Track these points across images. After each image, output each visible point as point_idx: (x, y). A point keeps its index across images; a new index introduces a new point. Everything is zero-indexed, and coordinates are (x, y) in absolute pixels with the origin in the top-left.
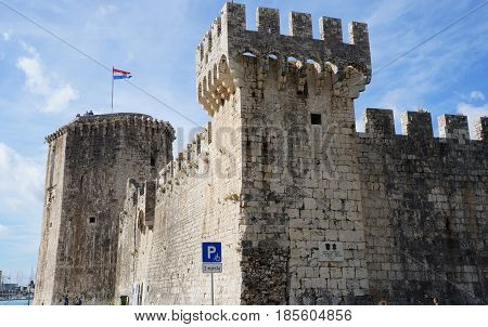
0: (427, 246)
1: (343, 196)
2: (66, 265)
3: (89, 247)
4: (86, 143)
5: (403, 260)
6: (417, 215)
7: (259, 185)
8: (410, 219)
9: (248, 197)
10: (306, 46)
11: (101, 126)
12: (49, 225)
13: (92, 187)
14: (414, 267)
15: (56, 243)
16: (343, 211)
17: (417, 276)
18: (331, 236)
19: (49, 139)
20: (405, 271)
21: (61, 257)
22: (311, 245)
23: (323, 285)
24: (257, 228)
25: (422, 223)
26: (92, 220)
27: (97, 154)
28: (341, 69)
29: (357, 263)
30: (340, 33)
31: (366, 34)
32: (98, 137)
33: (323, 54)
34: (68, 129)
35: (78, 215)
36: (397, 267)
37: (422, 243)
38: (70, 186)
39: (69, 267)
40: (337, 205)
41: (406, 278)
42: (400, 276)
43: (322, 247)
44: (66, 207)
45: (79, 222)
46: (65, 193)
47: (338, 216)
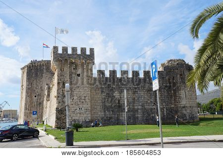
0: (112, 108)
1: (85, 95)
2: (27, 111)
3: (35, 105)
4: (33, 71)
5: (105, 112)
6: (110, 99)
7: (61, 93)
8: (108, 100)
9: (58, 97)
10: (75, 56)
11: (38, 65)
12: (22, 98)
13: (35, 86)
14: (108, 113)
15: (24, 104)
16: (85, 100)
17: (108, 116)
18: (81, 106)
19: (22, 69)
20: (105, 114)
21: (26, 109)
22: (75, 108)
23: (78, 119)
24: (60, 104)
25: (111, 101)
26: (35, 96)
27: (36, 74)
28: (85, 61)
29: (88, 113)
30: (86, 52)
31: (94, 51)
32: (37, 69)
33: (80, 58)
34: (27, 66)
35: (31, 95)
36: (103, 113)
37: (111, 107)
38: (28, 85)
39: (28, 112)
40: (83, 98)
41: (105, 116)
42: (103, 116)
43: (78, 109)
44: (27, 92)
45: (31, 97)
46: (26, 88)
47: (83, 101)
